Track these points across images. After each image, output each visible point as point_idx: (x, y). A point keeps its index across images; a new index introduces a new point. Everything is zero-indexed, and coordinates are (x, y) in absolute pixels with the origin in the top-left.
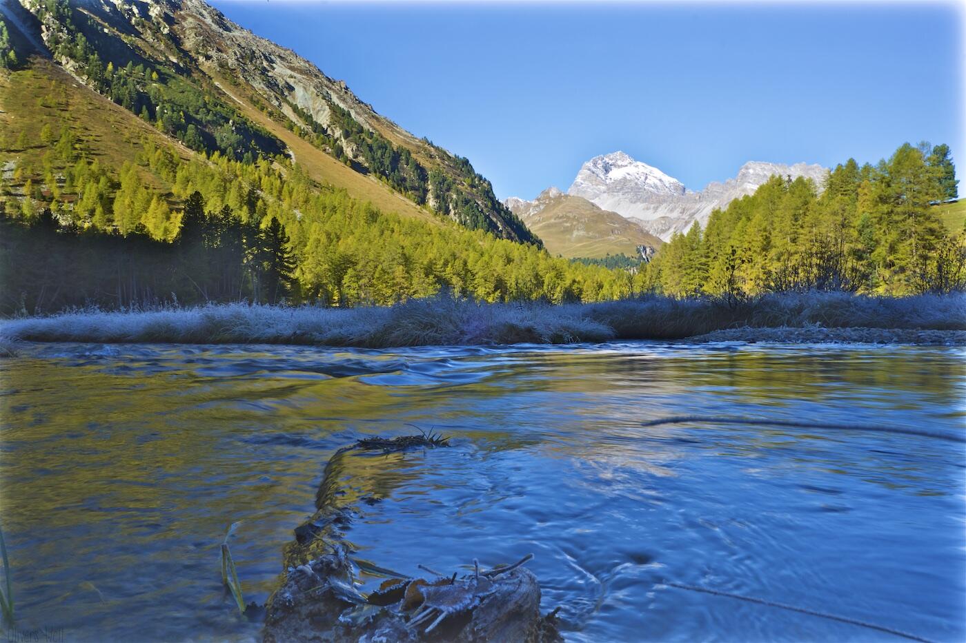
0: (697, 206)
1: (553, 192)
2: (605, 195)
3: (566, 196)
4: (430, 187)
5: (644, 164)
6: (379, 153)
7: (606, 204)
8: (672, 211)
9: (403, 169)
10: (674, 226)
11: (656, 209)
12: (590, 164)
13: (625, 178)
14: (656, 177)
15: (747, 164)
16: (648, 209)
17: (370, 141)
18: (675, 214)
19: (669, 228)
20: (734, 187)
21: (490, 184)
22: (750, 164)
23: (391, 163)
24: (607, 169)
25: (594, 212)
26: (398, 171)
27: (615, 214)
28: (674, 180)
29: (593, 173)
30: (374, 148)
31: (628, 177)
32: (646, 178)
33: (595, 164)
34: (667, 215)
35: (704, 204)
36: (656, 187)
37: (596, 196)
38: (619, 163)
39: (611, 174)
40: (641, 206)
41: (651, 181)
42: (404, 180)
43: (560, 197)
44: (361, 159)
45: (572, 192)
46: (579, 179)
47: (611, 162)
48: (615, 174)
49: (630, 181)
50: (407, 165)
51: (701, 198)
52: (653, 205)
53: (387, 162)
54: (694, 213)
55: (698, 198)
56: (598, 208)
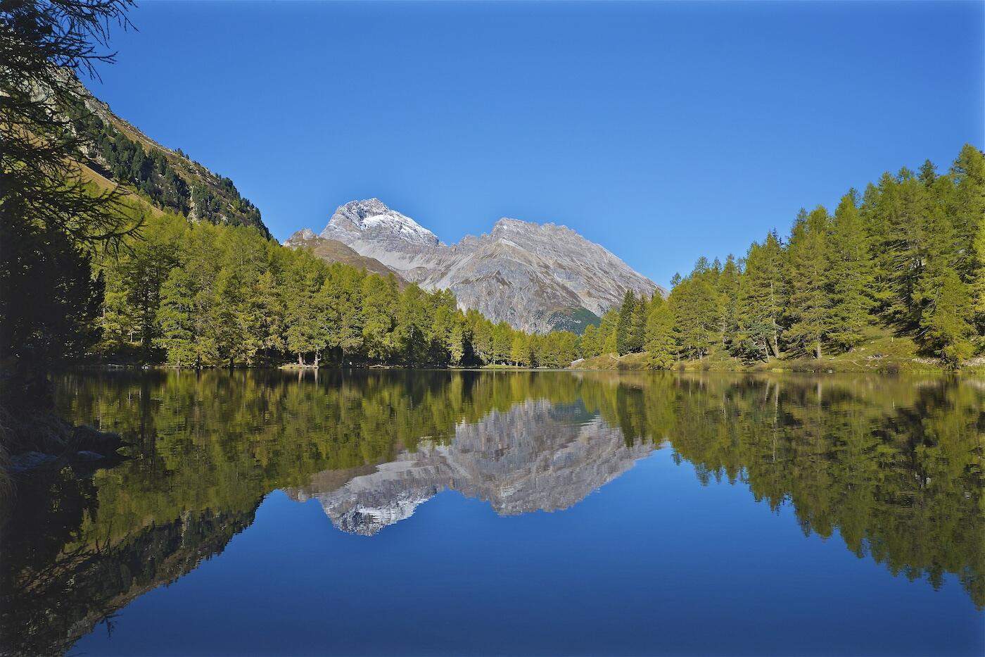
0: (453, 258)
1: (307, 234)
2: (359, 241)
3: (321, 239)
4: (192, 205)
5: (399, 213)
6: (126, 154)
7: (363, 250)
8: (428, 261)
9: (158, 179)
10: (430, 277)
11: (412, 259)
12: (344, 209)
13: (380, 226)
14: (410, 226)
15: (501, 220)
16: (404, 258)
17: (112, 139)
18: (431, 265)
19: (425, 280)
20: (490, 242)
22: (504, 220)
23: (141, 169)
24: (362, 216)
25: (353, 258)
26: (152, 181)
27: (375, 260)
28: (426, 231)
29: (348, 218)
30: (119, 148)
31: (383, 225)
32: (401, 228)
33: (349, 210)
34: (424, 266)
35: (459, 256)
36: (411, 236)
37: (352, 242)
38: (374, 210)
39: (365, 221)
40: (396, 254)
41: (406, 230)
42: (160, 192)
43: (314, 239)
44: (100, 160)
45: (325, 234)
46: (332, 223)
47: (365, 208)
48: (370, 220)
49: (386, 228)
50: (163, 174)
51: (457, 251)
52: (409, 255)
53: (136, 167)
54: (450, 265)
55: (453, 250)
56: (356, 253)
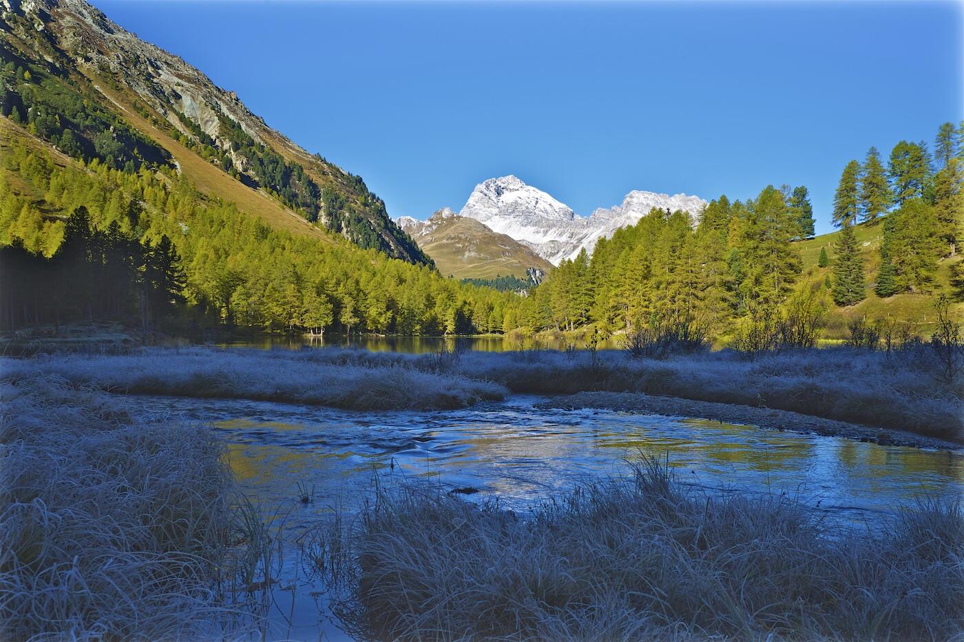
0: (585, 232)
1: (446, 213)
2: (497, 217)
3: (459, 217)
4: (322, 204)
5: (535, 189)
6: (270, 167)
7: (498, 226)
8: (561, 235)
9: (295, 184)
10: (563, 250)
11: (546, 233)
12: (482, 187)
13: (516, 202)
14: (546, 202)
15: (631, 193)
16: (537, 232)
17: (260, 155)
18: (564, 239)
19: (557, 253)
20: (619, 215)
21: (383, 203)
22: (634, 193)
23: (282, 178)
24: (499, 192)
25: (486, 234)
26: (290, 187)
27: (506, 236)
28: (563, 206)
29: (486, 195)
30: (265, 163)
31: (519, 201)
32: (537, 202)
33: (487, 187)
34: (556, 239)
35: (591, 229)
36: (546, 212)
37: (489, 218)
38: (511, 187)
39: (502, 198)
40: (531, 229)
41: (541, 205)
42: (295, 195)
43: (453, 217)
44: (251, 173)
45: (464, 213)
46: (471, 201)
47: (503, 186)
48: (508, 197)
49: (521, 205)
50: (300, 180)
51: (588, 224)
52: (543, 229)
53: (278, 177)
54: (582, 239)
55: (585, 223)
56: (489, 230)
